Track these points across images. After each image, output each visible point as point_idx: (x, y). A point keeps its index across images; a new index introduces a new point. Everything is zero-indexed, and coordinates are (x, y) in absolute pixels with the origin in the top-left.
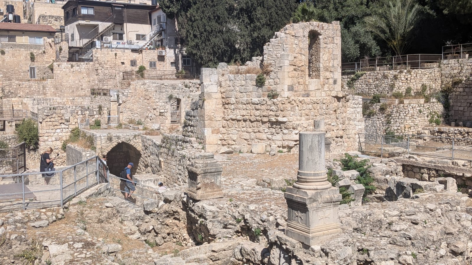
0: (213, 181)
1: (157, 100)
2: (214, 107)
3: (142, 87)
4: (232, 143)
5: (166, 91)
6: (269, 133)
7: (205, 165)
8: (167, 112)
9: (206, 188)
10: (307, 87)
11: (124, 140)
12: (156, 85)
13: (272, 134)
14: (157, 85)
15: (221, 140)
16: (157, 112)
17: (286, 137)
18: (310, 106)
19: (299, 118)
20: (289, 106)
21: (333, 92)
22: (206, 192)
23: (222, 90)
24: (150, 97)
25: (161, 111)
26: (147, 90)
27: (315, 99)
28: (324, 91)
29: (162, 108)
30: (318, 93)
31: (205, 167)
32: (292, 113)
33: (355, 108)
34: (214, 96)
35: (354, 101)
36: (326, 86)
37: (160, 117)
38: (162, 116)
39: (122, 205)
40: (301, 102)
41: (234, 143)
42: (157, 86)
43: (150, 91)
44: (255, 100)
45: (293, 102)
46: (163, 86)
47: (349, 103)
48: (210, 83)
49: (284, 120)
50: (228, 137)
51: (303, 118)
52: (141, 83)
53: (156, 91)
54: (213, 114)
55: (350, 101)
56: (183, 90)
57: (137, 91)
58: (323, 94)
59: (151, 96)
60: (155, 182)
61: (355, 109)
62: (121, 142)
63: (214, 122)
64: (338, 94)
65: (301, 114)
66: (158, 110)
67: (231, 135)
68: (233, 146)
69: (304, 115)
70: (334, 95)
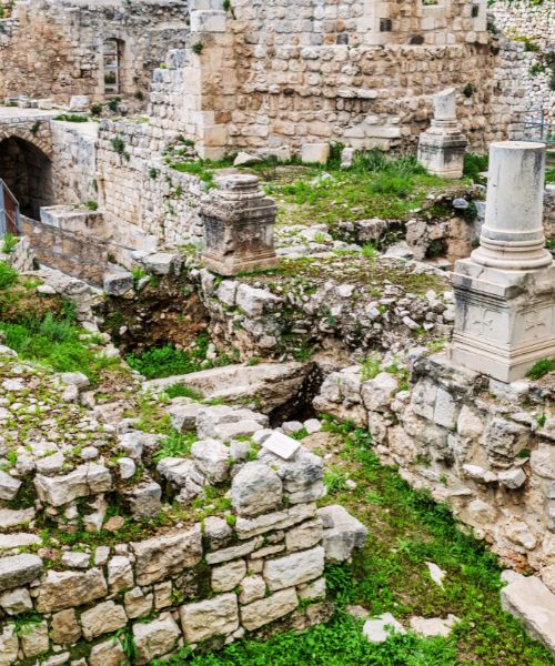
0: (258, 235)
1: (75, 43)
2: (219, 64)
3: (42, 13)
4: (259, 144)
5: (93, 23)
6: (338, 123)
7: (241, 204)
8: (97, 69)
9: (244, 249)
10: (419, 22)
11: (14, 131)
12: (71, 9)
13: (345, 125)
14: (74, 9)
15: (234, 136)
16: (75, 69)
17: (372, 132)
18: (425, 64)
19: (400, 89)
20: (381, 65)
21: (470, 33)
22: (245, 260)
23: (238, 27)
24: (60, 38)
25: (84, 67)
26: (51, 21)
27: (433, 49)
28: (454, 32)
29: (84, 60)
30: (440, 37)
31: (242, 207)
32: (388, 79)
33: (508, 67)
34: (219, 39)
35: (508, 53)
36: (458, 19)
37: (83, 80)
38: (87, 77)
39: (73, 290)
40: (405, 56)
41: (262, 143)
42: (72, 12)
43: (57, 22)
44: (309, 50)
45: (390, 56)
46: (86, 12)
47: (498, 59)
48: (211, 11)
49: (372, 94)
50: (249, 131)
51: (410, 91)
52: (38, 6)
53: (72, 24)
54: (217, 80)
55: (501, 53)
56: (129, 21)
57: (32, 23)
58: (451, 37)
59: (60, 34)
60: (90, 221)
61: (508, 71)
62: (8, 136)
63: (220, 99)
64: (478, 38)
65: (406, 80)
66: (77, 65)
67: (255, 126)
68: (260, 151)
69: (410, 83)
70: (472, 40)
